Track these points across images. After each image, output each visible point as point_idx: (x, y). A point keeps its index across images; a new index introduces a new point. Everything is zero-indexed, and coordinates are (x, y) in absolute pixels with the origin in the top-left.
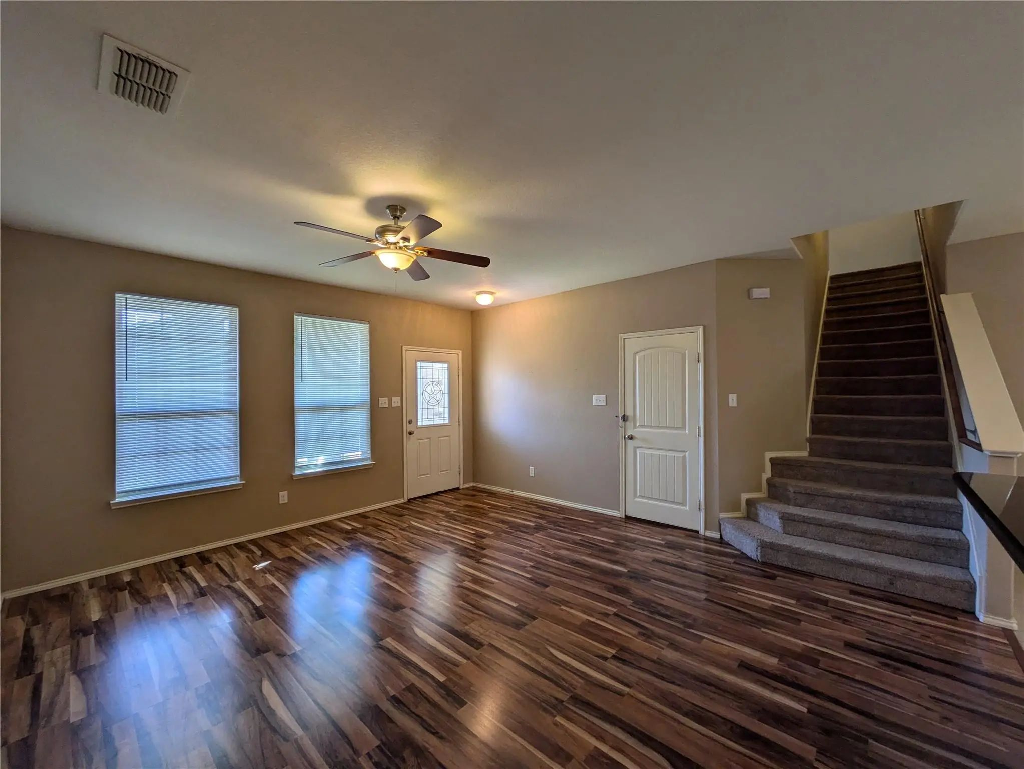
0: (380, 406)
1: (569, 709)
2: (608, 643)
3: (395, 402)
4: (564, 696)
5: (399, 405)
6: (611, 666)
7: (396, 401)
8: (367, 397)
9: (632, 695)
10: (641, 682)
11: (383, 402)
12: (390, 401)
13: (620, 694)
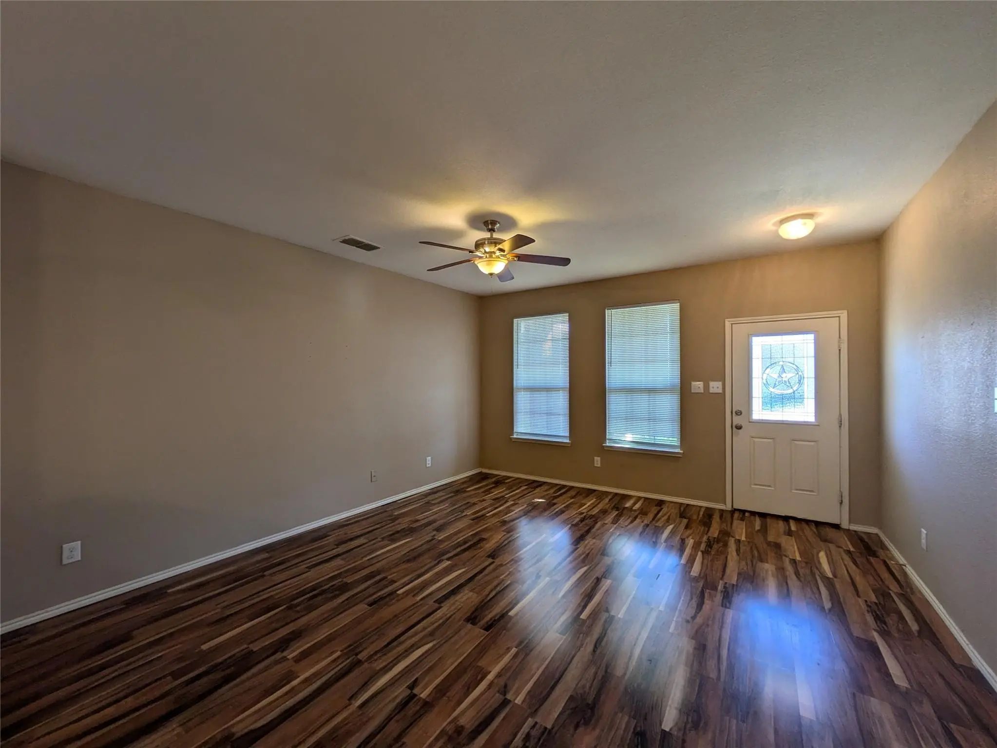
0: (692, 391)
1: (347, 659)
2: (441, 691)
3: (713, 388)
4: (362, 656)
5: (720, 391)
6: (400, 692)
7: (715, 387)
8: (677, 381)
9: (348, 708)
10: (365, 719)
11: (697, 386)
12: (706, 387)
13: (352, 697)
